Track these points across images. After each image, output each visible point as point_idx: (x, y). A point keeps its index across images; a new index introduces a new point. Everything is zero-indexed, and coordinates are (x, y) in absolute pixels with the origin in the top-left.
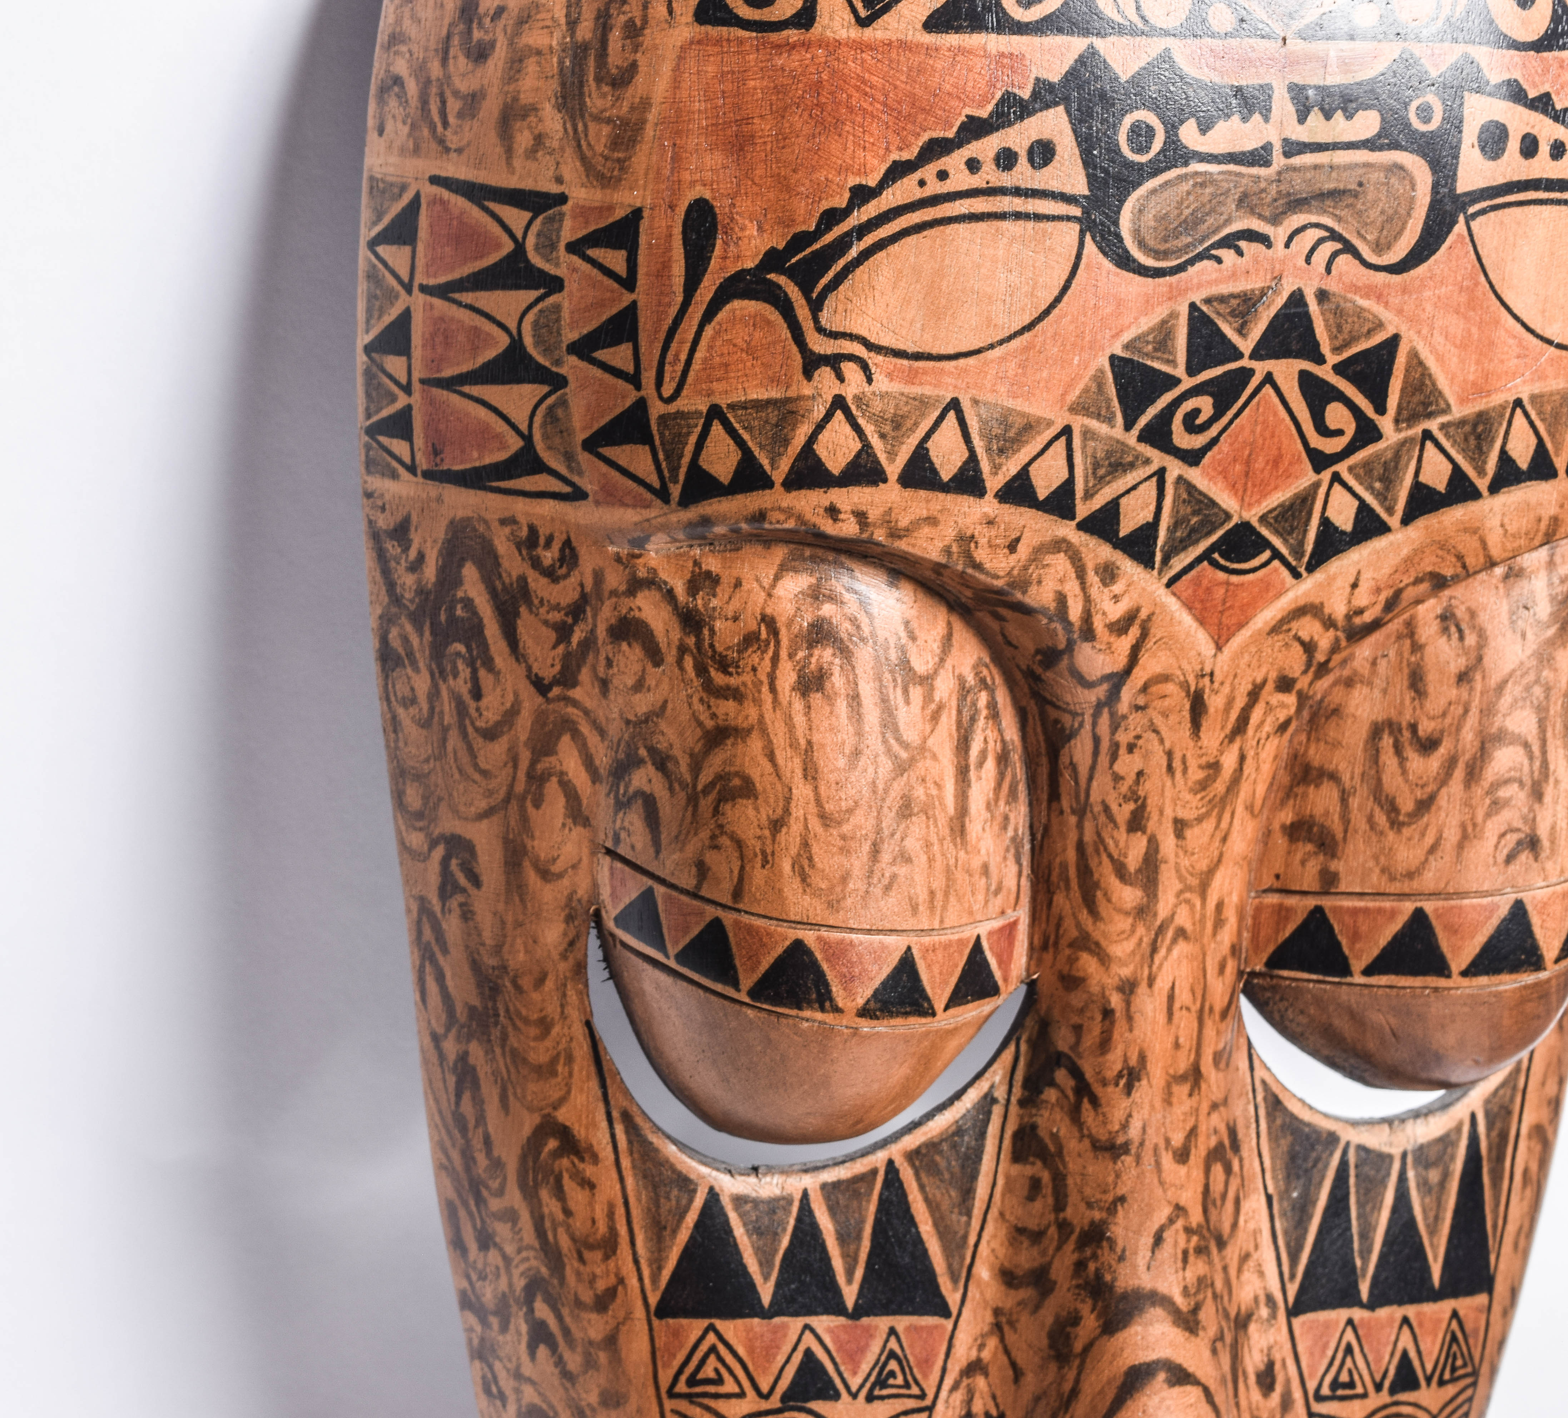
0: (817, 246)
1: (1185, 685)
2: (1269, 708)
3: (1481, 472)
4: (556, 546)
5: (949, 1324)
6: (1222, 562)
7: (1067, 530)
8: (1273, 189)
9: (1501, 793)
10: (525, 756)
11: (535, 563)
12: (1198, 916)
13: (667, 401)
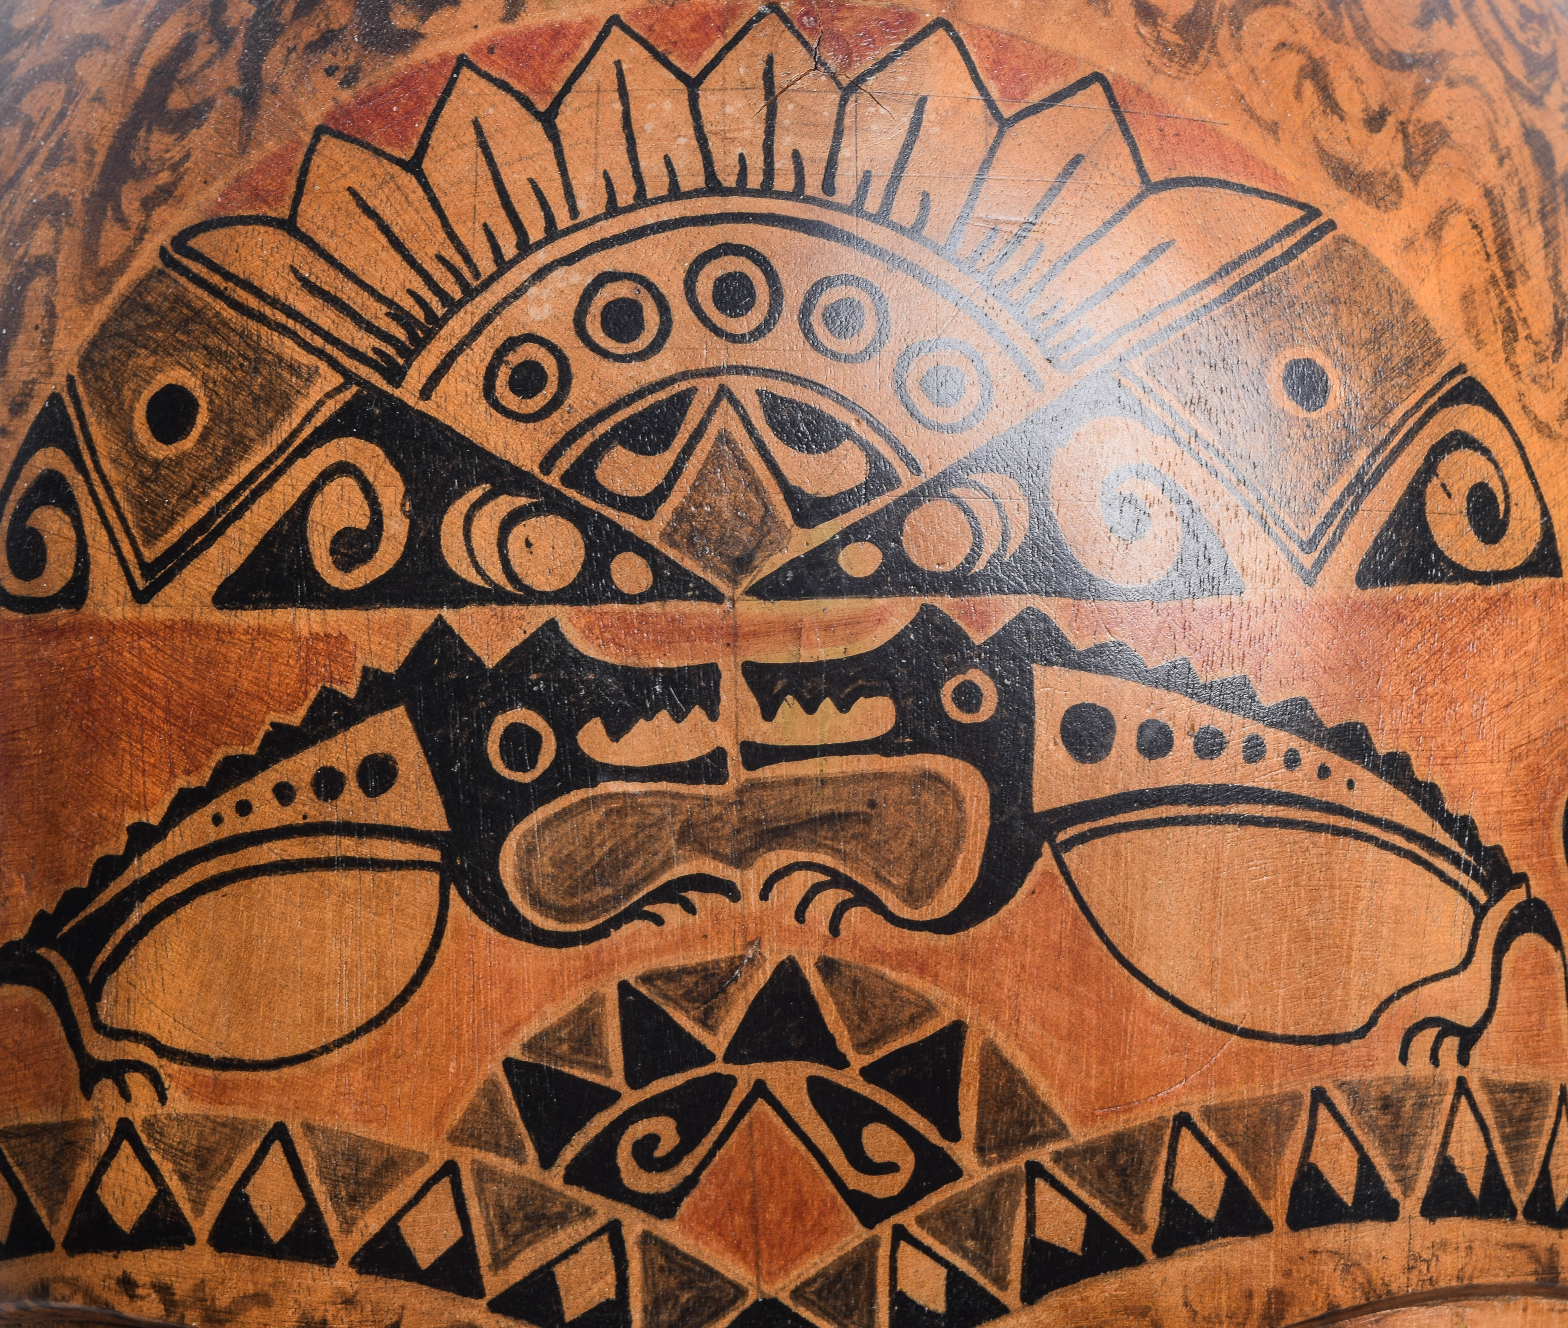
0: (91, 909)
3: (1138, 1224)
7: (474, 1313)
8: (733, 815)
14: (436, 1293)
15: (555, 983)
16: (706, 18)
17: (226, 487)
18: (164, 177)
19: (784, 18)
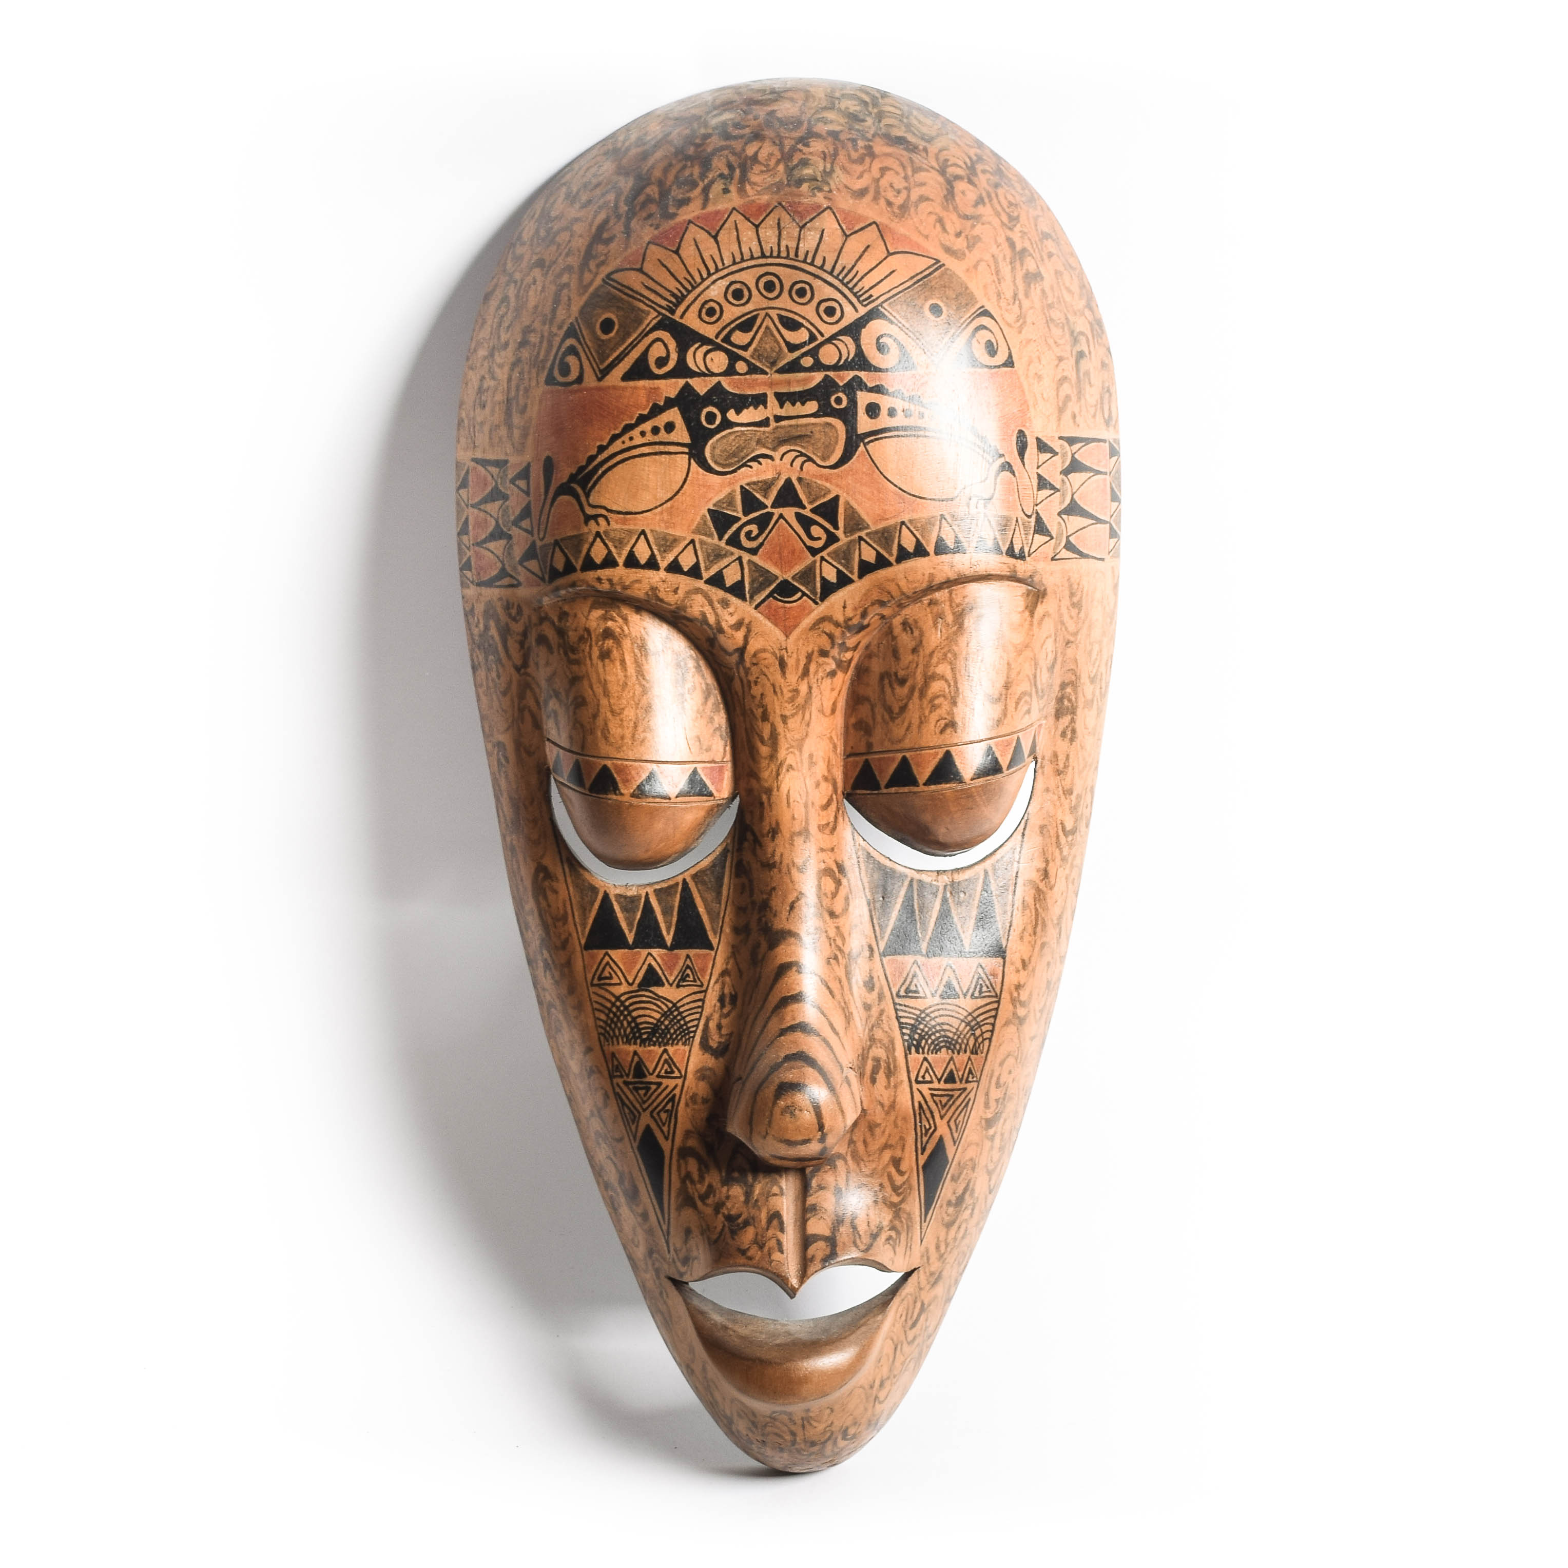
0: (587, 471)
1: (774, 654)
2: (819, 665)
3: (891, 555)
4: (515, 607)
5: (713, 953)
6: (779, 598)
7: (700, 584)
8: (772, 437)
9: (936, 702)
10: (516, 700)
11: (510, 615)
12: (799, 760)
13: (542, 540)
14: (688, 578)
15: (722, 486)
16: (760, 207)
17: (624, 346)
18: (603, 258)
19: (783, 207)
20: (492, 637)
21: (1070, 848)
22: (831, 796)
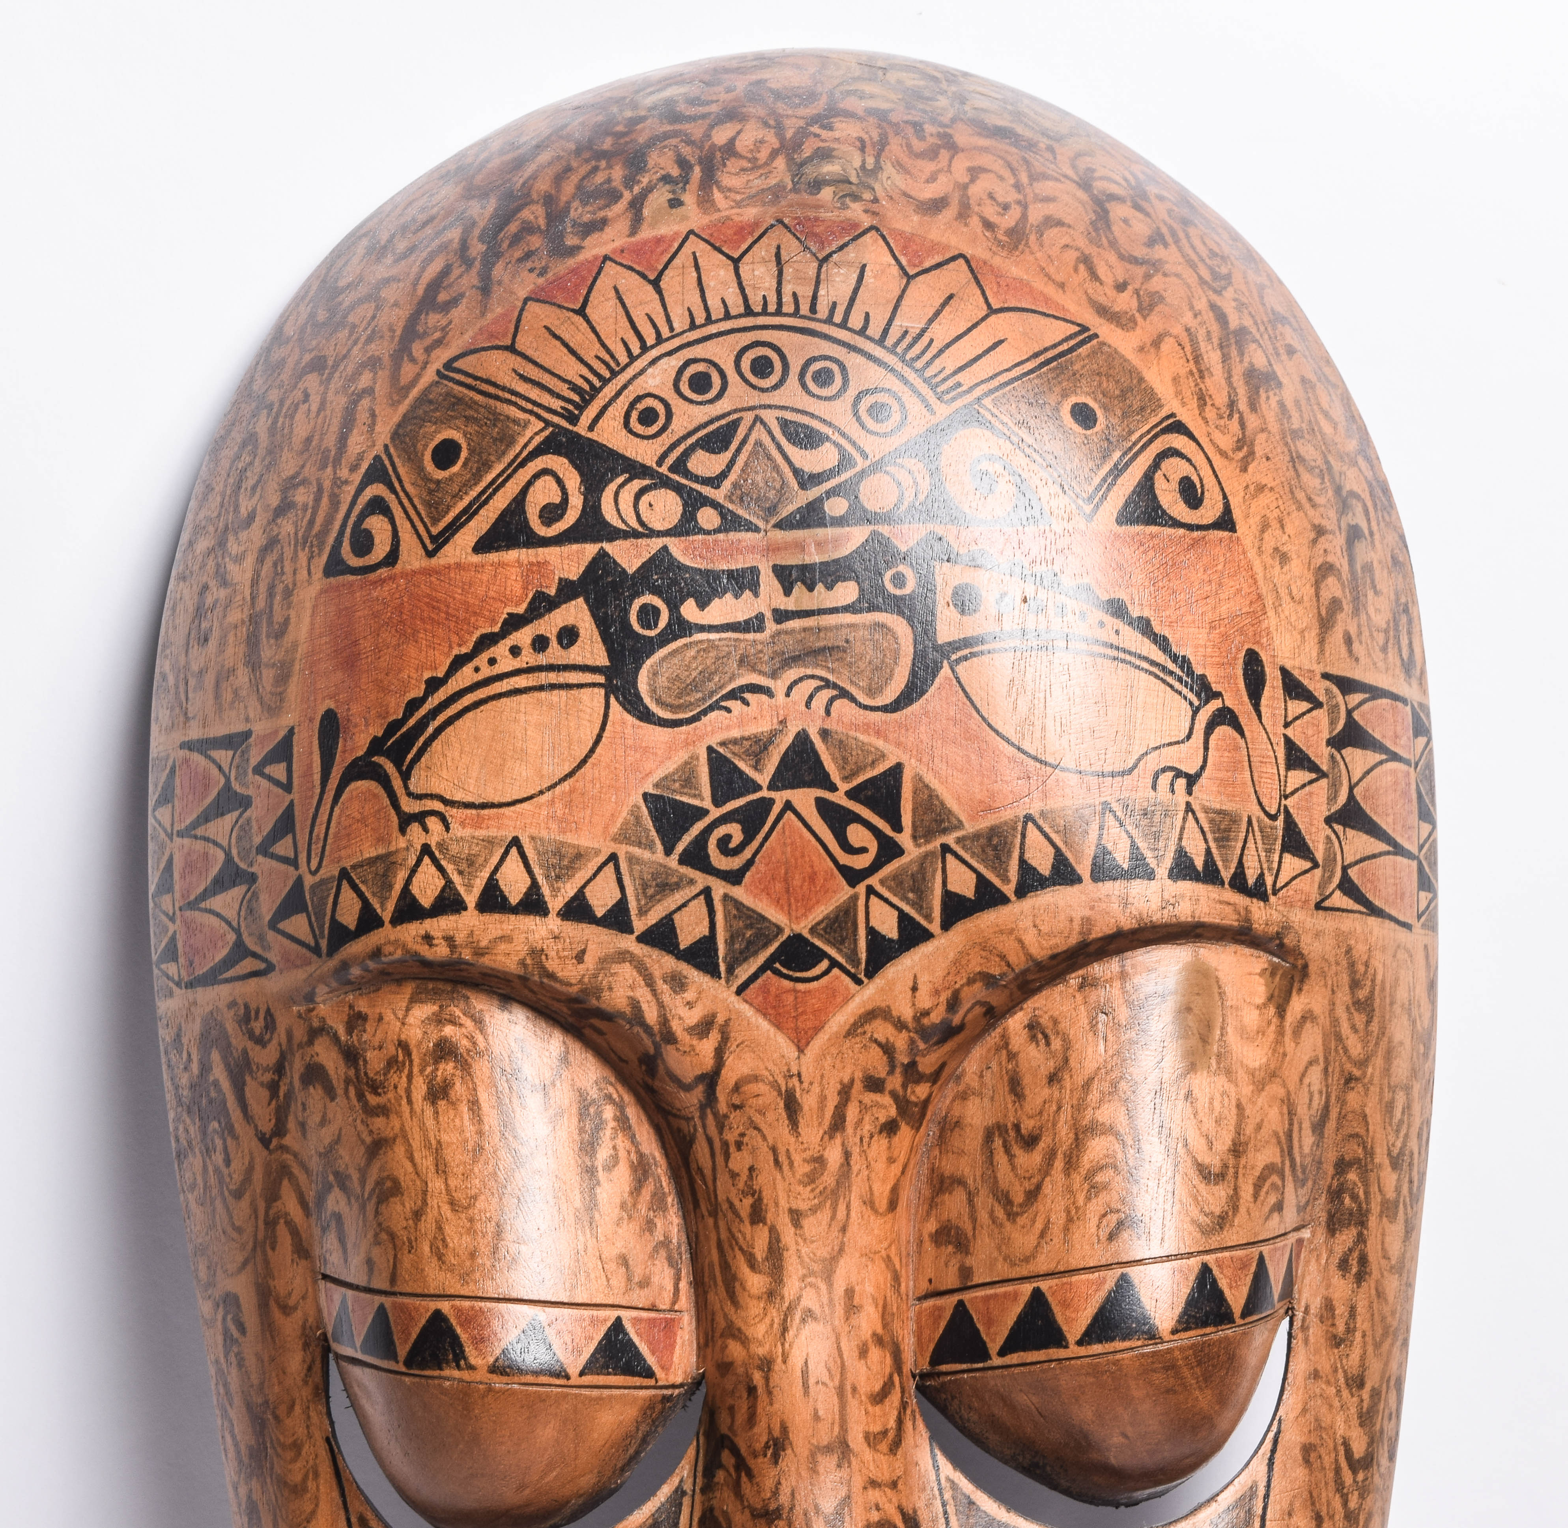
0: (404, 729)
1: (775, 1085)
2: (864, 1108)
3: (1006, 880)
4: (262, 1015)
6: (785, 971)
7: (628, 943)
8: (770, 650)
9: (1099, 1178)
10: (261, 1205)
11: (251, 1035)
12: (825, 1300)
13: (314, 873)
14: (605, 931)
15: (671, 748)
16: (742, 228)
17: (479, 488)
18: (437, 335)
19: (786, 227)
20: (216, 1083)
21: (1362, 1497)
22: (891, 1376)
